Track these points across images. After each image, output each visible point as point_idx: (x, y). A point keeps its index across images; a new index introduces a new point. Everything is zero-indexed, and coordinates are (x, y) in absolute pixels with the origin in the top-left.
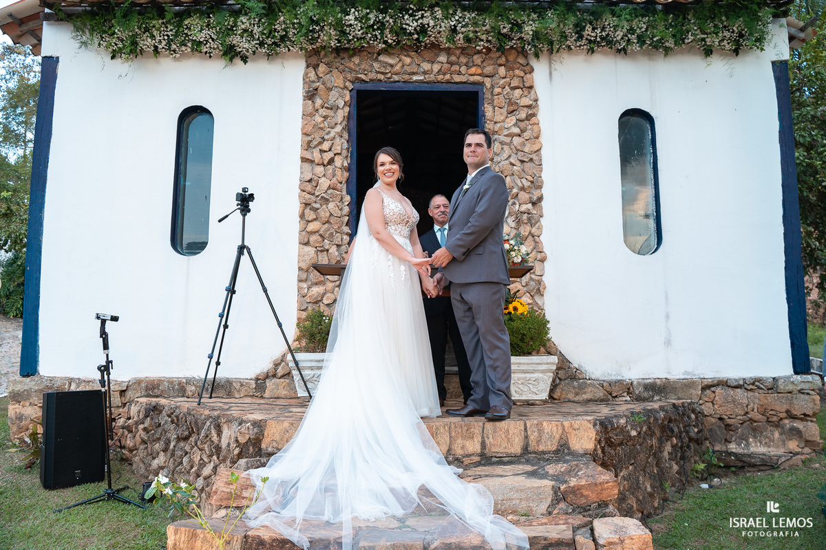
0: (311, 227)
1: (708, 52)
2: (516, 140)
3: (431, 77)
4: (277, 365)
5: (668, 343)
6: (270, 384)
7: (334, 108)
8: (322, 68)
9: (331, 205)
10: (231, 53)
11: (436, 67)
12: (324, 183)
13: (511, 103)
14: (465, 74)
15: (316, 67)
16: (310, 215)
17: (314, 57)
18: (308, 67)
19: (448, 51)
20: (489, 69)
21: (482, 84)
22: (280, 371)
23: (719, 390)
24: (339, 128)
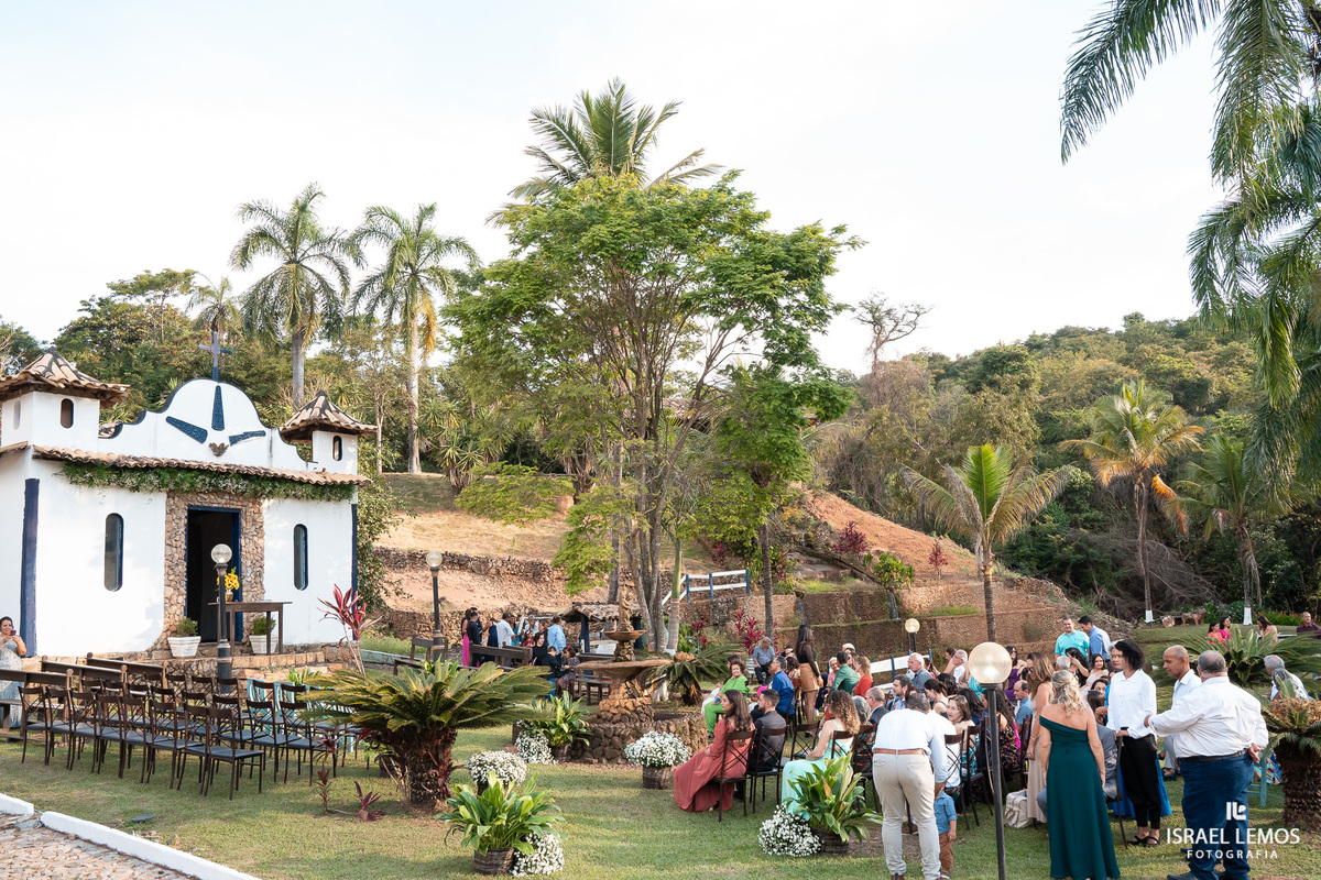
0: (171, 578)
1: (329, 500)
2: (256, 538)
3: (220, 506)
4: (156, 644)
5: (309, 628)
6: (153, 653)
7: (180, 519)
8: (176, 499)
9: (180, 567)
10: (135, 489)
11: (224, 501)
12: (177, 556)
13: (254, 521)
14: (235, 505)
15: (174, 498)
16: (171, 572)
17: (171, 494)
18: (168, 497)
19: (230, 494)
20: (245, 503)
21: (240, 510)
22: (159, 646)
23: (327, 648)
24: (183, 529)
